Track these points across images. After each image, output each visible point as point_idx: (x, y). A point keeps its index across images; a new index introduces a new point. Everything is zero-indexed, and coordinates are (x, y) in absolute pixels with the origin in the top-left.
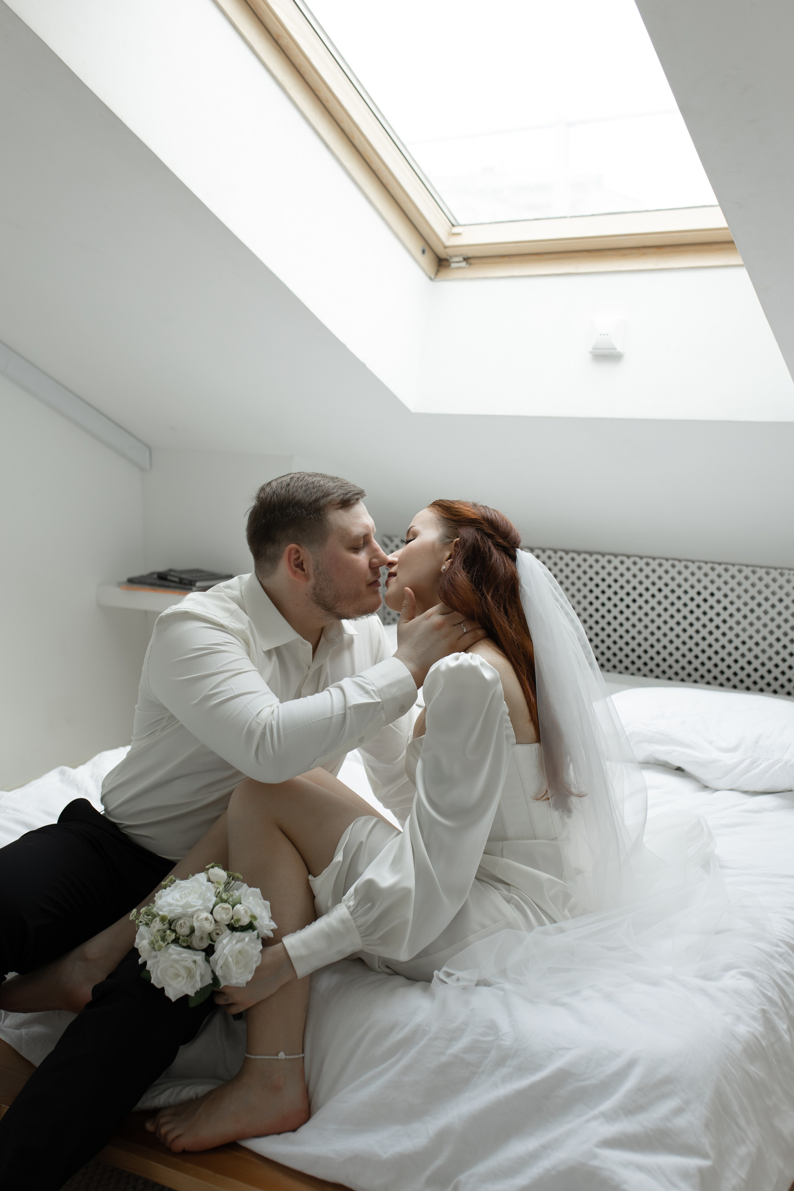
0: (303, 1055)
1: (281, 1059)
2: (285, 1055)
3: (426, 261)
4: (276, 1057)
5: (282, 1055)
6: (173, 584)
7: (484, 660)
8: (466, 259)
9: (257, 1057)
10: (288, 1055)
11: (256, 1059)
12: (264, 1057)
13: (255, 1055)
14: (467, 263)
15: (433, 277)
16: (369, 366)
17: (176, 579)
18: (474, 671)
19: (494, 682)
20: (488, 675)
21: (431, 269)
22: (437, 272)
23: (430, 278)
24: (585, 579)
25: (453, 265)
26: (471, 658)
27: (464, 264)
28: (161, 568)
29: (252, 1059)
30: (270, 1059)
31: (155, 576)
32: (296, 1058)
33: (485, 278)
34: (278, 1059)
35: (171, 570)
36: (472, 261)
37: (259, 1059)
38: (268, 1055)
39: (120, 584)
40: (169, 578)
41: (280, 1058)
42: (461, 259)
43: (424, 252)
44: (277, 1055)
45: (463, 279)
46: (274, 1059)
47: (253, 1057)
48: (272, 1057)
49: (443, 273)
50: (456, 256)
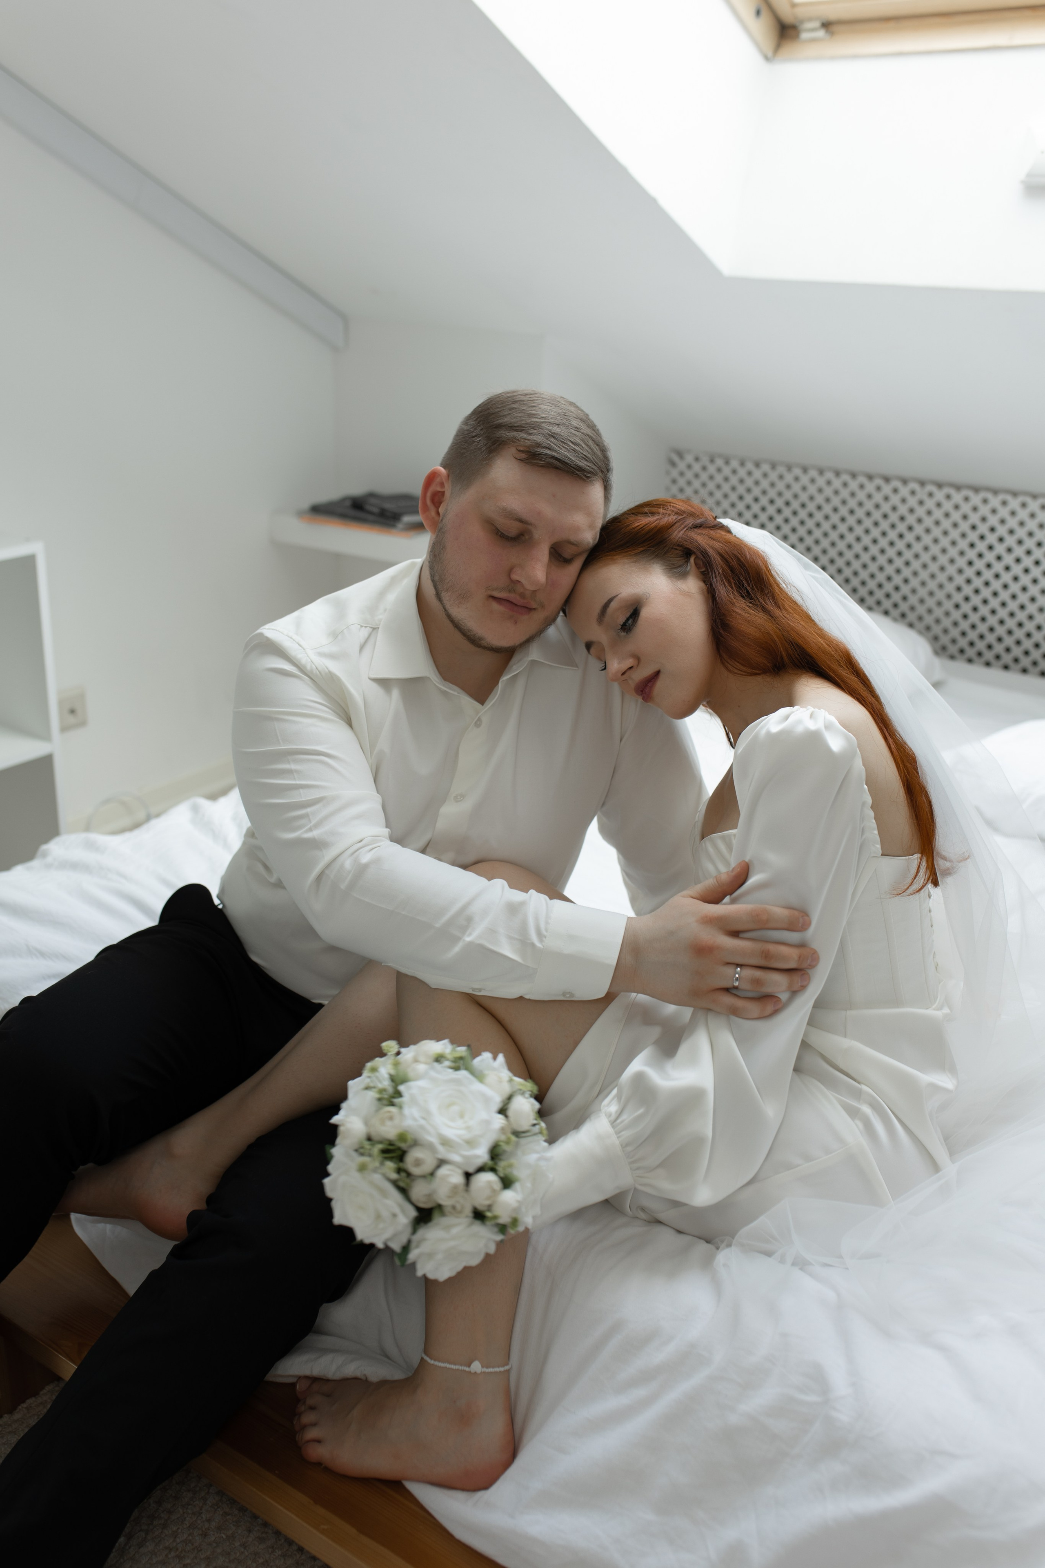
0: (507, 1368)
1: (475, 1373)
2: (482, 1367)
3: (762, 28)
4: (467, 1369)
5: (476, 1367)
6: (371, 517)
7: (832, 719)
8: (827, 25)
9: (436, 1363)
10: (487, 1367)
11: (436, 1366)
12: (448, 1366)
13: (435, 1360)
14: (827, 31)
15: (770, 54)
16: (665, 202)
17: (375, 510)
18: (814, 739)
19: (846, 757)
20: (836, 743)
21: (768, 44)
22: (778, 47)
23: (767, 58)
24: (964, 526)
25: (804, 36)
26: (812, 716)
27: (821, 33)
28: (356, 489)
29: (429, 1364)
30: (458, 1369)
31: (348, 503)
32: (500, 1372)
33: (855, 57)
34: (470, 1372)
35: (372, 495)
36: (835, 28)
37: (440, 1367)
38: (455, 1364)
39: (300, 514)
40: (368, 507)
41: (472, 1371)
42: (817, 24)
43: (758, 13)
44: (469, 1366)
45: (819, 58)
46: (464, 1371)
47: (432, 1362)
48: (460, 1368)
49: (789, 48)
50: (810, 19)
